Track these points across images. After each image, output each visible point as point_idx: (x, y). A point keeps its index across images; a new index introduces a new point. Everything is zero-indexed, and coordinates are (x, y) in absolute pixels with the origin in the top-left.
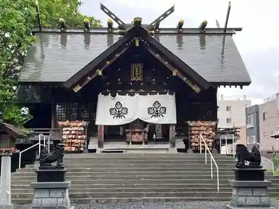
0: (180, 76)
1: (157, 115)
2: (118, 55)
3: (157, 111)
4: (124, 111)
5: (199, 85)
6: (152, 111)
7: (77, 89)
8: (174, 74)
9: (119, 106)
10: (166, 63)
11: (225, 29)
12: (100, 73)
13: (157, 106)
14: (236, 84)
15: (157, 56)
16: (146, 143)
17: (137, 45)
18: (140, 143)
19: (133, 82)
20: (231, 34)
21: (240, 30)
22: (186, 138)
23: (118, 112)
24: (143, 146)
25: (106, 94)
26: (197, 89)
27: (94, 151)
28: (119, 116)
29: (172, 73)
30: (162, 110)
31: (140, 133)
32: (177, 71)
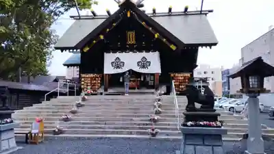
0: (161, 38)
1: (143, 67)
2: (114, 24)
4: (122, 64)
5: (175, 45)
6: (140, 64)
7: (86, 49)
8: (156, 36)
9: (117, 60)
11: (201, 11)
12: (102, 37)
13: (144, 60)
14: (206, 45)
15: (143, 23)
16: (138, 89)
17: (129, 15)
18: (134, 88)
19: (129, 45)
20: (206, 14)
21: (211, 11)
22: (169, 85)
24: (136, 90)
25: (108, 52)
26: (173, 47)
27: (101, 94)
28: (118, 67)
29: (154, 36)
30: (148, 64)
31: (134, 81)
32: (158, 34)
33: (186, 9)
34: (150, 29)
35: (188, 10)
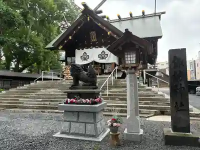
0: (112, 35)
1: (103, 58)
2: (79, 27)
4: (87, 57)
6: (100, 56)
7: (61, 47)
8: (109, 33)
9: (85, 55)
10: (105, 28)
11: (155, 14)
12: (70, 38)
13: (103, 53)
15: (99, 24)
16: (100, 75)
19: (92, 42)
21: (164, 13)
23: (85, 57)
28: (85, 59)
29: (107, 33)
32: (110, 32)
33: (143, 13)
35: (145, 14)
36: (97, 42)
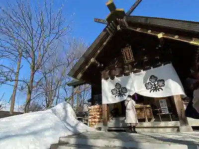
0: (169, 36)
1: (155, 88)
3: (155, 85)
6: (150, 86)
9: (119, 87)
12: (93, 60)
13: (154, 80)
15: (138, 30)
17: (119, 28)
23: (119, 91)
28: (120, 95)
34: (149, 32)
36: (135, 62)
